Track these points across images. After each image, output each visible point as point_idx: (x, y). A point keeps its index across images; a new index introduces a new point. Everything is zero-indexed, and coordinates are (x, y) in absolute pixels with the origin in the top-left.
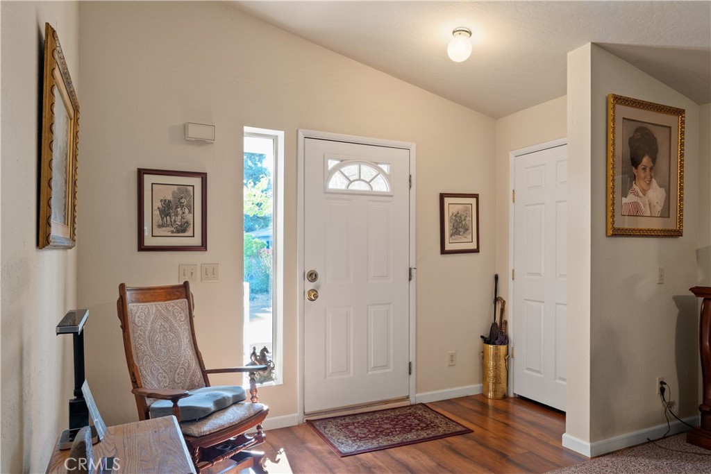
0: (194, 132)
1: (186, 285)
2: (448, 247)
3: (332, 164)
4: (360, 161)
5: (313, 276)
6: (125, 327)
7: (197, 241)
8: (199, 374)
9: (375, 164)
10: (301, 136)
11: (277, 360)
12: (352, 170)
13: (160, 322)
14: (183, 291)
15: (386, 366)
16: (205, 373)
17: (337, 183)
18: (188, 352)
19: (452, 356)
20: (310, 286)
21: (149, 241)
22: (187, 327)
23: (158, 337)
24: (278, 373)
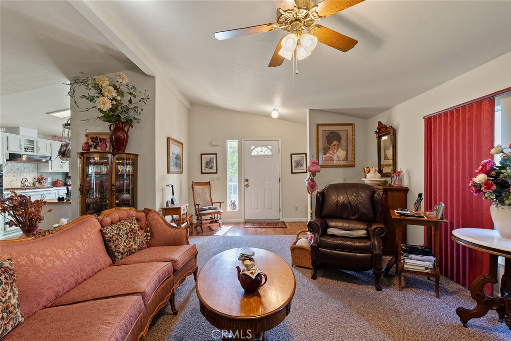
0: (213, 143)
1: (209, 182)
2: (294, 171)
3: (252, 148)
4: (261, 146)
5: (247, 180)
6: (193, 190)
7: (215, 171)
8: (211, 203)
9: (266, 146)
10: (243, 141)
11: (237, 203)
12: (259, 149)
13: (202, 190)
14: (208, 183)
15: (272, 209)
16: (212, 203)
17: (254, 153)
18: (209, 198)
19: (296, 207)
20: (246, 183)
21: (203, 171)
22: (209, 192)
23: (201, 194)
24: (237, 208)
